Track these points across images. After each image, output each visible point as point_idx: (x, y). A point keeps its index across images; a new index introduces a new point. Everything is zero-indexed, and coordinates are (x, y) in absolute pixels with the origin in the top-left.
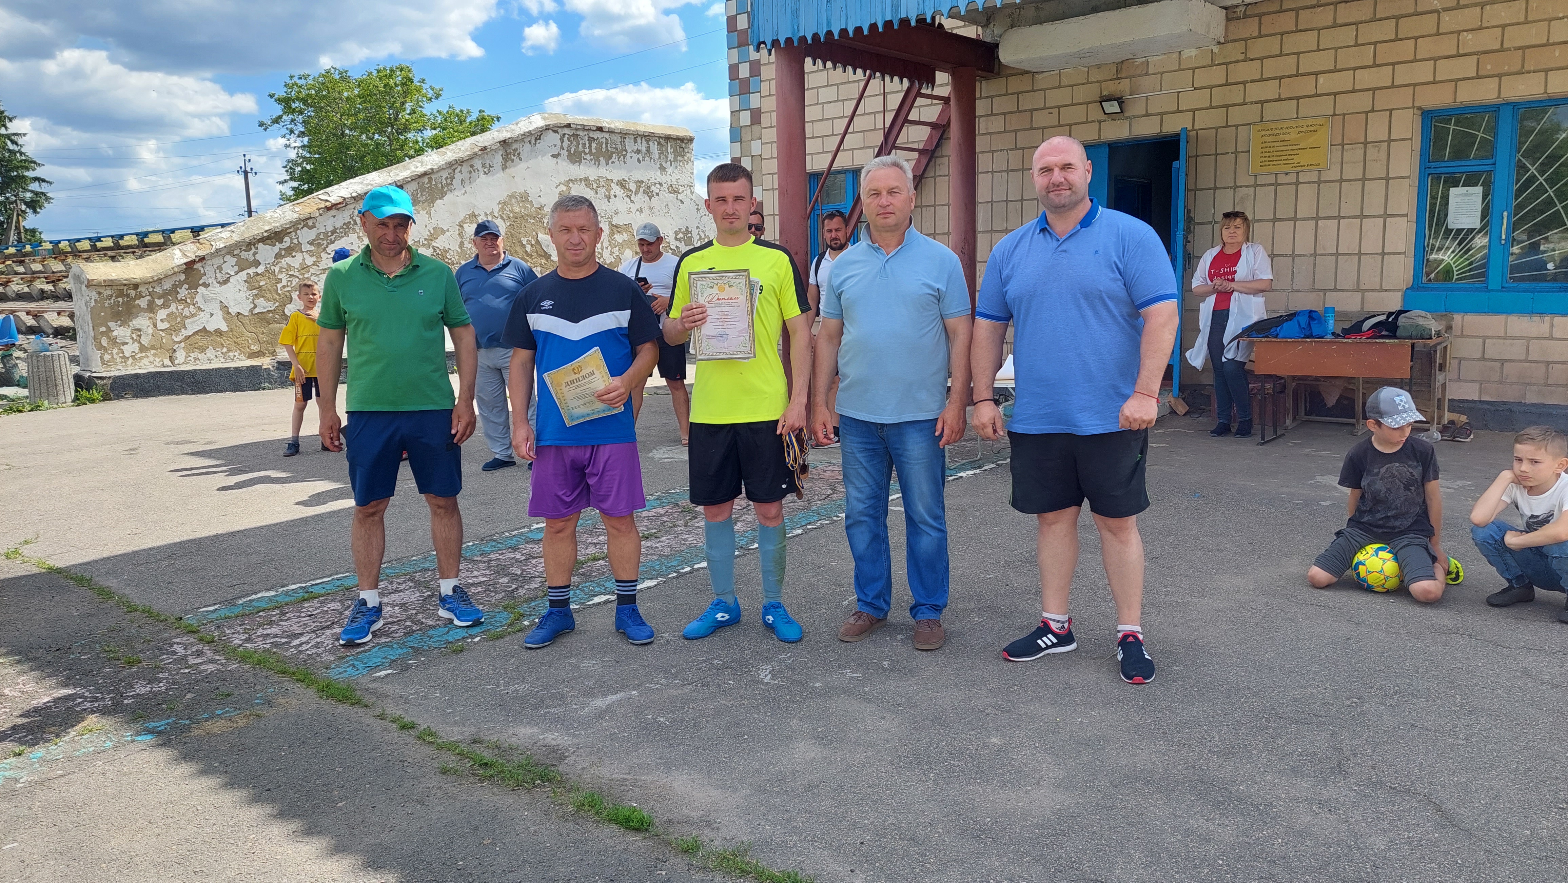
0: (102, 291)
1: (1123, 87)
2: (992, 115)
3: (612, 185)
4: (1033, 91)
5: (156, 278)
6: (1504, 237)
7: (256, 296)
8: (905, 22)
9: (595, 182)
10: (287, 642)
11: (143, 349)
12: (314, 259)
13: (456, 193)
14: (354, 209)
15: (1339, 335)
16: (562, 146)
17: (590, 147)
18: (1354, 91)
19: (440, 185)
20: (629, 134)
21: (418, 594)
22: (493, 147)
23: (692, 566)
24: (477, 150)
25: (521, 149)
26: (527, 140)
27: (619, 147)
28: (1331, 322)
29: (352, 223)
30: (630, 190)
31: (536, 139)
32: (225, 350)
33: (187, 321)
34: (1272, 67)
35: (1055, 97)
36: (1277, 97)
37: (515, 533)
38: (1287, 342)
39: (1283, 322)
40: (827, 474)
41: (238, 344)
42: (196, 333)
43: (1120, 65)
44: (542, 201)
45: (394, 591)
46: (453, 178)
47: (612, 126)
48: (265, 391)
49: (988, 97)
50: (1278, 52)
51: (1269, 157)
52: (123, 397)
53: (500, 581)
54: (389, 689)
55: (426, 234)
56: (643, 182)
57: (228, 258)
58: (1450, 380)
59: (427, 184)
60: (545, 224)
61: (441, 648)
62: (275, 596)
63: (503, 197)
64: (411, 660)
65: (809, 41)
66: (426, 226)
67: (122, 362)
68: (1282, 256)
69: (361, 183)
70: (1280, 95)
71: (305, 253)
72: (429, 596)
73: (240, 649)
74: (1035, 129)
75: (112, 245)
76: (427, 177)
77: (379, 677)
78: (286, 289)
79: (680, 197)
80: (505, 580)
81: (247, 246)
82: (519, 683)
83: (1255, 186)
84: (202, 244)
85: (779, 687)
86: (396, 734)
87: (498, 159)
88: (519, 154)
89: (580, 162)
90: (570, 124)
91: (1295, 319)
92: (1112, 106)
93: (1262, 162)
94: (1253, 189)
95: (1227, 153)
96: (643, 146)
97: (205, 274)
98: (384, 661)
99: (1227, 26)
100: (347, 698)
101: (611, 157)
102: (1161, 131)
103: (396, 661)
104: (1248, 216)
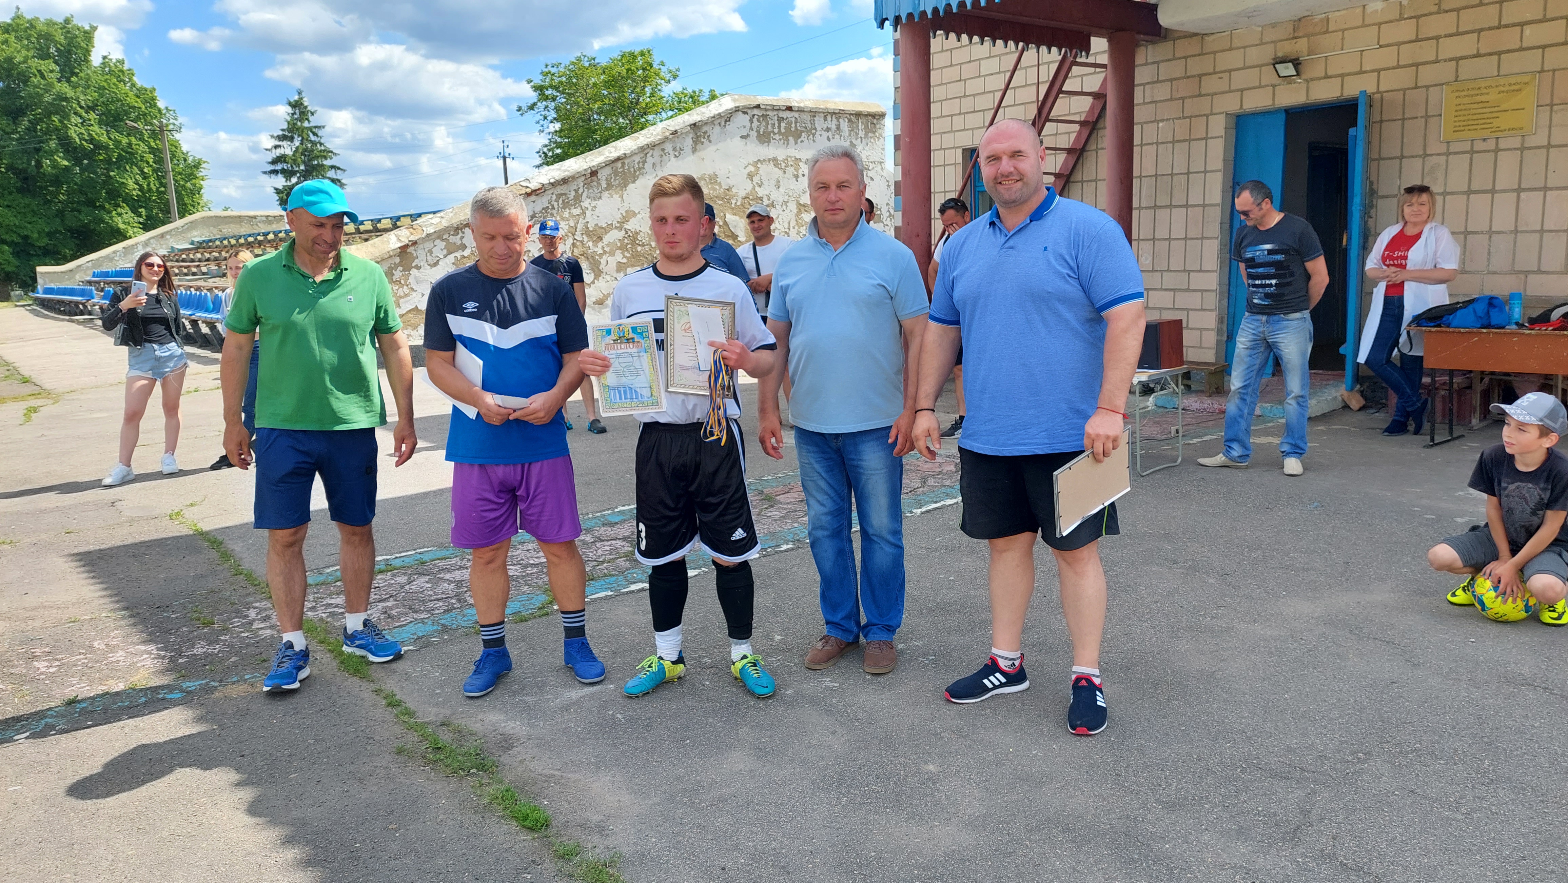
1: (1300, 47)
2: (1158, 81)
3: (801, 164)
4: (1202, 54)
9: (785, 162)
13: (648, 177)
14: (552, 194)
15: (1523, 325)
16: (751, 126)
17: (779, 127)
20: (820, 112)
22: (684, 131)
24: (668, 134)
25: (711, 131)
26: (716, 122)
27: (809, 125)
28: (1517, 309)
31: (726, 121)
33: (401, 301)
34: (1471, 19)
35: (1226, 61)
36: (1475, 52)
38: (1460, 332)
39: (1457, 309)
42: (409, 311)
43: (1297, 23)
44: (731, 182)
46: (645, 162)
47: (802, 105)
49: (1154, 63)
51: (1465, 120)
55: (616, 217)
57: (438, 242)
59: (620, 168)
60: (733, 205)
61: (467, 628)
64: (435, 637)
65: (929, 16)
68: (1476, 233)
70: (1478, 51)
74: (1203, 95)
75: (371, 228)
76: (620, 162)
81: (455, 231)
83: (1448, 154)
84: (416, 230)
86: (381, 710)
87: (689, 142)
88: (709, 137)
89: (769, 142)
90: (759, 105)
91: (1471, 307)
92: (1287, 68)
93: (1455, 127)
94: (1444, 158)
95: (1416, 118)
96: (833, 125)
97: (417, 257)
98: (411, 636)
100: (358, 671)
101: (800, 137)
102: (1342, 95)
103: (421, 637)
104: (1437, 189)
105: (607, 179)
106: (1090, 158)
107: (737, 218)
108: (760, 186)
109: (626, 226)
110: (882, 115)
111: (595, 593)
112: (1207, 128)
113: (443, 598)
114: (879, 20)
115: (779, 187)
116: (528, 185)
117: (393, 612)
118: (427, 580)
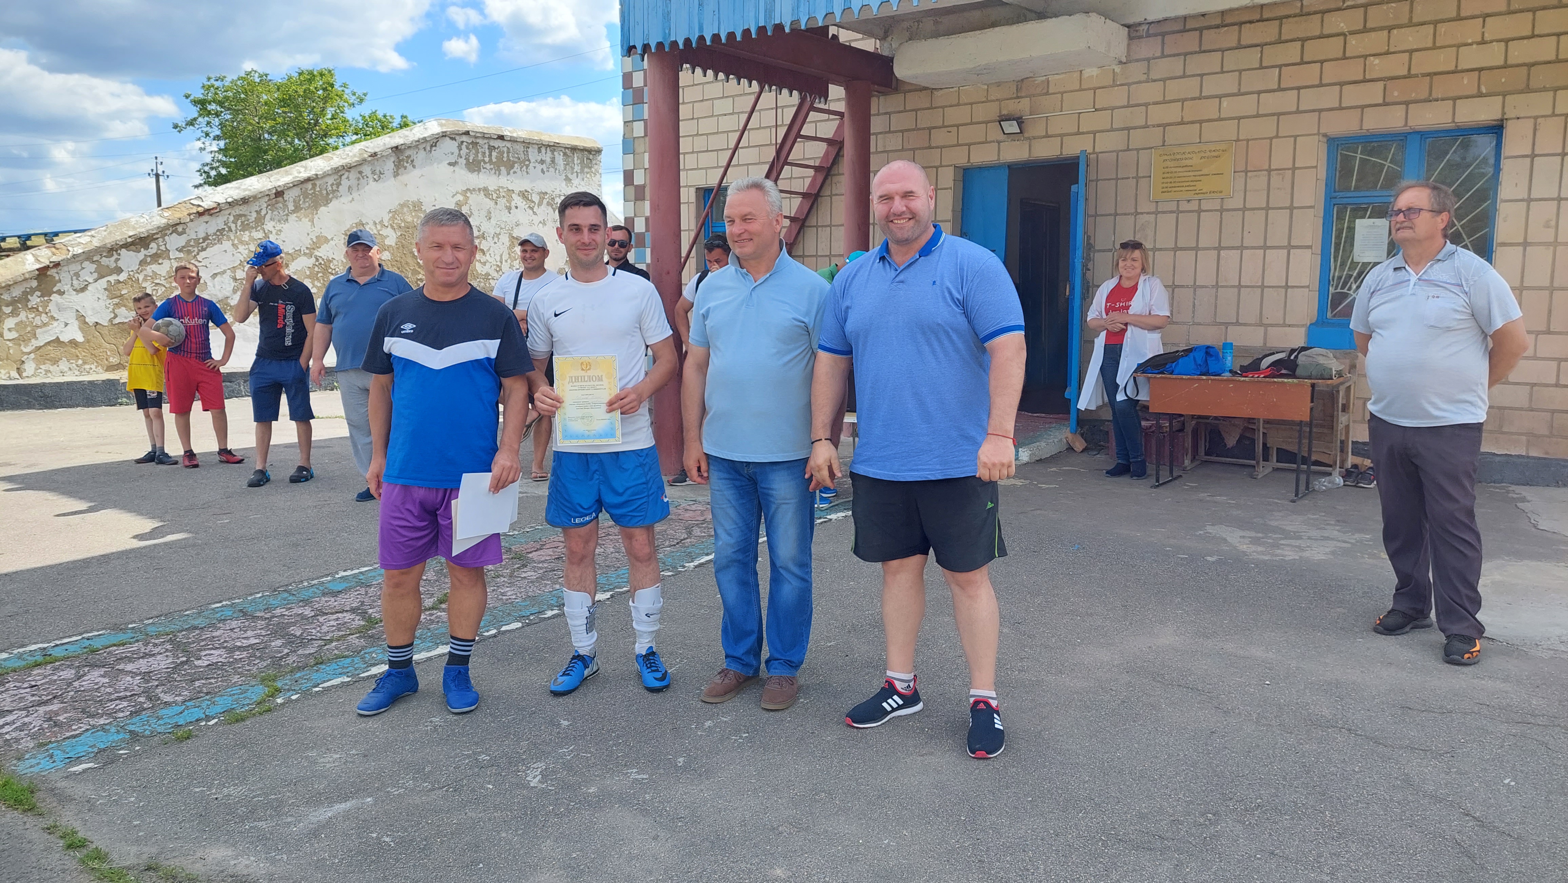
1: (1023, 106)
2: (890, 132)
3: (513, 195)
4: (932, 108)
7: (117, 305)
8: (779, 27)
9: (495, 193)
13: (342, 200)
14: (230, 214)
15: (1236, 372)
16: (460, 154)
17: (490, 155)
18: (1258, 116)
19: (325, 192)
20: (533, 144)
21: (170, 660)
22: (384, 154)
23: (498, 629)
24: (366, 156)
25: (415, 156)
26: (421, 147)
27: (522, 156)
28: (1229, 358)
29: (227, 229)
30: (533, 202)
31: (432, 146)
32: (80, 362)
33: (38, 331)
34: (1175, 89)
35: (955, 115)
36: (1180, 120)
37: (315, 582)
38: (1182, 379)
39: (1179, 357)
40: (688, 515)
41: (96, 356)
42: (49, 343)
43: (1020, 83)
45: (145, 656)
46: (339, 184)
47: (515, 135)
48: (122, 407)
49: (886, 113)
50: (1182, 74)
51: (1171, 182)
53: (273, 644)
54: (79, 790)
55: (308, 242)
56: (546, 193)
57: (86, 264)
58: (1354, 422)
59: (311, 190)
61: (165, 734)
63: (394, 206)
64: (122, 749)
65: (680, 47)
66: (308, 234)
68: (1182, 286)
69: (238, 188)
70: (1182, 118)
71: (172, 261)
72: (183, 663)
74: (933, 148)
76: (311, 183)
77: (74, 773)
80: (279, 642)
81: (109, 252)
82: (236, 784)
83: (1156, 213)
84: (58, 249)
85: (544, 793)
86: (58, 855)
87: (390, 165)
88: (412, 161)
89: (479, 171)
90: (468, 132)
91: (1191, 355)
92: (1011, 126)
93: (1163, 188)
94: (1154, 216)
95: (1129, 178)
96: (548, 158)
97: (60, 281)
98: (90, 750)
99: (1129, 45)
100: (20, 802)
101: (512, 167)
102: (1061, 154)
103: (104, 750)
104: (1148, 245)
105: (294, 201)
106: (824, 202)
109: (316, 253)
110: (600, 151)
111: (328, 681)
112: (937, 180)
113: (126, 697)
114: (626, 47)
115: (490, 218)
116: (201, 204)
117: (61, 718)
118: (102, 673)
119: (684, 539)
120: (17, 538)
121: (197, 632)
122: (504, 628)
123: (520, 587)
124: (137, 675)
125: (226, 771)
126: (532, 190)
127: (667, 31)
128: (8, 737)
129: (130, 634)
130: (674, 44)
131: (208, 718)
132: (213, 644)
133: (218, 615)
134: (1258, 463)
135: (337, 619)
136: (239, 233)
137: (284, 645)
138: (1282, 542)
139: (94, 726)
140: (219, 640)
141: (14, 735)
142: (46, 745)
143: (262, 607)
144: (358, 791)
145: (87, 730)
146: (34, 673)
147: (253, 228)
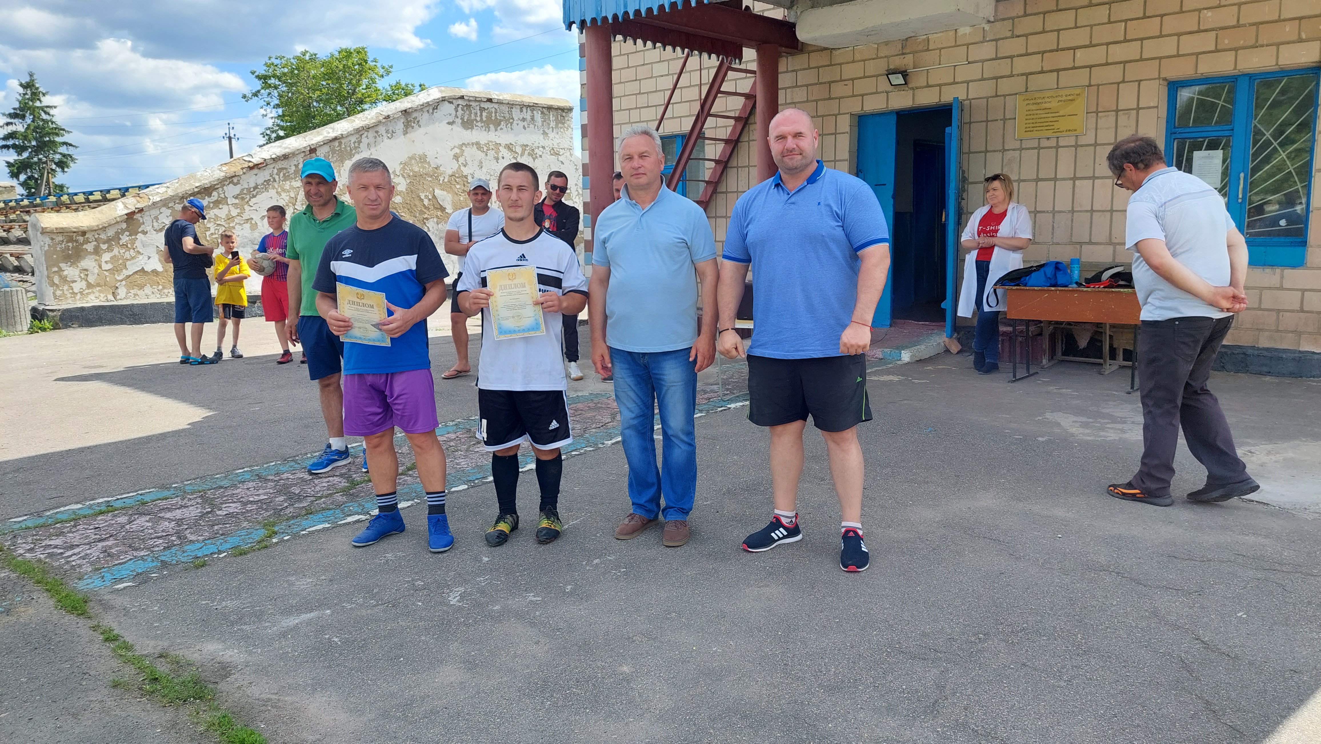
0: (54, 237)
1: (907, 61)
2: (797, 86)
3: (500, 148)
4: (831, 65)
5: (101, 227)
6: (1240, 196)
9: (486, 146)
10: (62, 553)
11: (89, 286)
12: (238, 211)
14: (274, 168)
15: (1081, 284)
16: (456, 115)
17: (481, 115)
18: (1107, 64)
19: (349, 149)
20: (516, 105)
21: (199, 510)
22: (396, 116)
24: (381, 118)
25: (421, 117)
26: (425, 110)
27: (507, 115)
28: (1076, 272)
29: (272, 180)
30: (517, 153)
31: (434, 109)
32: (160, 287)
33: (128, 263)
34: (1036, 43)
35: (850, 71)
36: (1040, 69)
38: (1035, 290)
39: (1032, 272)
42: (136, 272)
43: (905, 42)
44: (439, 162)
45: (181, 507)
46: (360, 142)
47: (501, 98)
49: (793, 71)
50: (1042, 29)
51: (1033, 123)
52: (70, 327)
53: (277, 499)
54: (119, 601)
56: (528, 145)
57: (164, 209)
59: (338, 147)
60: (441, 182)
61: (187, 563)
62: (79, 509)
63: (404, 158)
64: (154, 573)
67: (72, 297)
68: (1043, 212)
70: (1042, 67)
71: (230, 206)
72: (208, 513)
73: (19, 559)
74: (833, 99)
76: (337, 141)
77: (118, 590)
78: (214, 236)
79: (561, 158)
80: (282, 498)
83: (1021, 149)
84: (141, 198)
85: (460, 609)
86: (98, 646)
87: (400, 126)
88: (418, 122)
89: (472, 128)
90: (463, 96)
91: (1042, 270)
92: (898, 78)
93: (1026, 128)
94: (1019, 152)
95: (997, 120)
96: (528, 115)
97: (143, 223)
98: (131, 573)
99: (996, 7)
100: (75, 608)
101: (499, 125)
102: (940, 101)
103: (141, 574)
104: (1013, 177)
106: (743, 146)
107: (445, 193)
108: (465, 166)
110: (570, 110)
111: (313, 526)
112: (836, 125)
113: (163, 536)
114: (567, 23)
115: (482, 167)
116: (251, 160)
117: (113, 551)
118: (148, 519)
119: (608, 423)
120: (100, 421)
121: (222, 490)
122: (453, 489)
123: (472, 459)
124: (173, 521)
125: (227, 589)
126: (516, 143)
127: (599, 9)
128: (74, 563)
129: (172, 491)
130: (605, 19)
131: (220, 552)
132: (232, 499)
133: (240, 478)
134: (1105, 361)
135: (328, 482)
136: (281, 182)
137: (285, 501)
138: (1108, 426)
139: (136, 557)
140: (237, 496)
141: (78, 562)
142: (100, 569)
143: (273, 472)
144: (321, 605)
145: (131, 559)
146: (99, 518)
147: (292, 179)
